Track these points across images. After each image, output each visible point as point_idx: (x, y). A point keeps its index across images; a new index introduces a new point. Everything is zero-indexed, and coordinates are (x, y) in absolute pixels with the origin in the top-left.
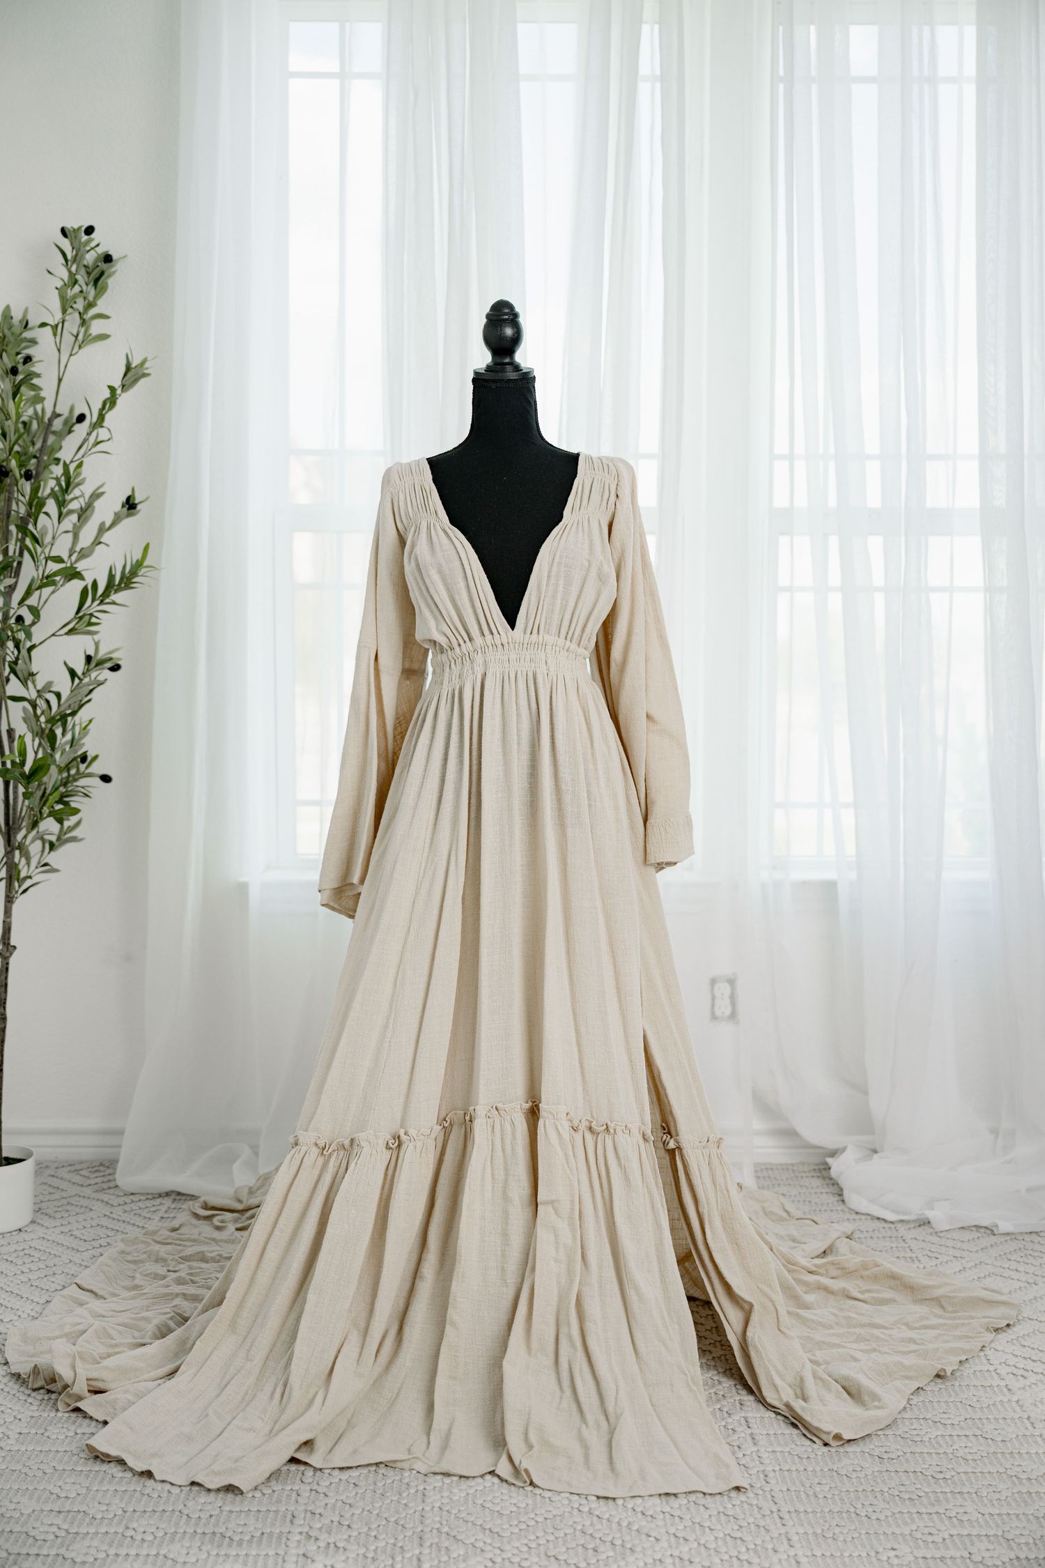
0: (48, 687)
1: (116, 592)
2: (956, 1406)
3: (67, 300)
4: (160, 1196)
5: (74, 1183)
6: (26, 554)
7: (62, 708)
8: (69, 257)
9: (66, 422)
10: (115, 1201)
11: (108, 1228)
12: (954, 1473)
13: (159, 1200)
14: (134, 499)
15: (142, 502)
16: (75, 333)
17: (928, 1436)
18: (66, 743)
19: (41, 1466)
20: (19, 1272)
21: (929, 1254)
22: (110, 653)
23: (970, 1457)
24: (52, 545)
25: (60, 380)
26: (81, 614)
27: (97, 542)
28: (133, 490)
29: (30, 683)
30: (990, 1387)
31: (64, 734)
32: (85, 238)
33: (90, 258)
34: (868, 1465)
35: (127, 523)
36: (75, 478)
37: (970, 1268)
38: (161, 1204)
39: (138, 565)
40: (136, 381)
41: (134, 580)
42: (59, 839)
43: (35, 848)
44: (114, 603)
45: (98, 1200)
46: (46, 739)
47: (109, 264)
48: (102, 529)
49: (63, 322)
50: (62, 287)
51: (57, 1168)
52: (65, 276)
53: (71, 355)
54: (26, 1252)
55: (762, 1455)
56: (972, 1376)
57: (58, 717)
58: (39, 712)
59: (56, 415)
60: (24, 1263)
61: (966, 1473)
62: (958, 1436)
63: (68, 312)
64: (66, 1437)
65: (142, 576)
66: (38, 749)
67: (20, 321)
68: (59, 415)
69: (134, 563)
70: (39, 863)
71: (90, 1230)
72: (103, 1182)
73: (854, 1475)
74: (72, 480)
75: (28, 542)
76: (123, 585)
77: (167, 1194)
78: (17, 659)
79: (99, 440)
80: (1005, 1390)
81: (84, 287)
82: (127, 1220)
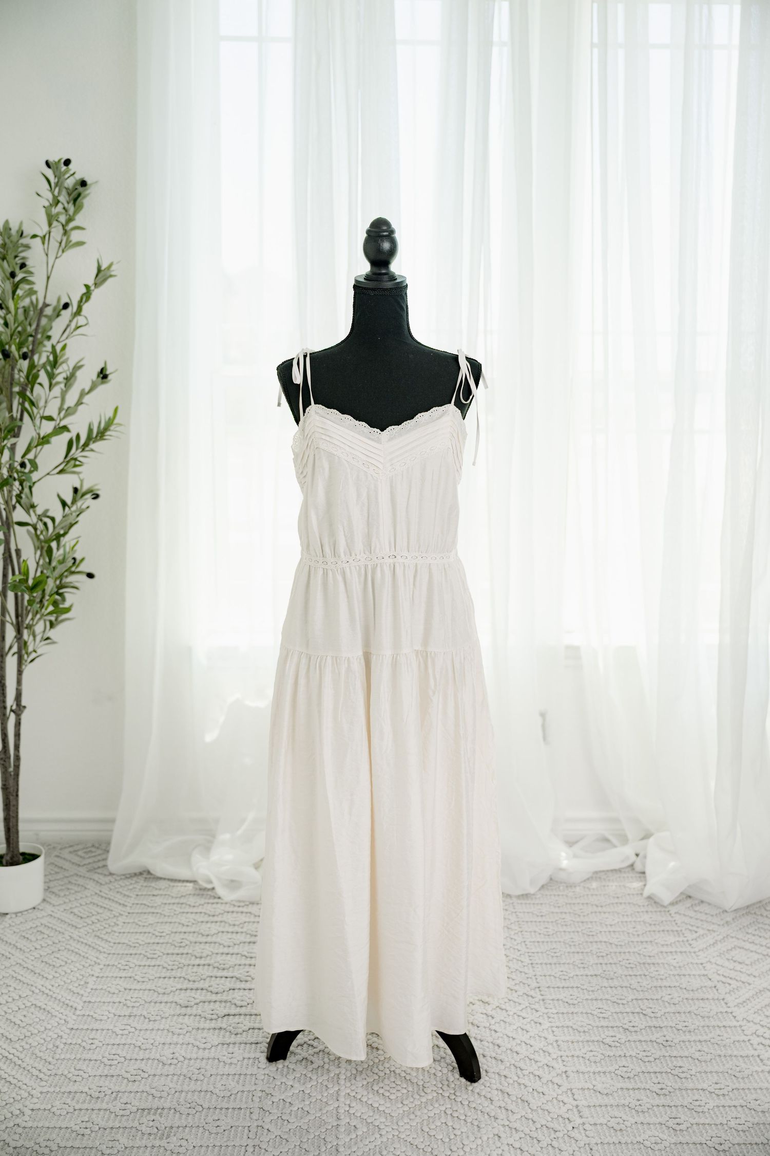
0: (45, 514)
1: (94, 442)
2: (724, 1076)
3: (52, 216)
4: (135, 874)
5: (73, 863)
6: (26, 415)
7: (57, 531)
8: (53, 180)
9: (54, 309)
10: (103, 879)
11: (98, 906)
12: (731, 1145)
13: (135, 879)
14: (106, 370)
15: (110, 374)
16: (59, 240)
17: (707, 1106)
18: (59, 556)
19: (48, 1143)
20: (33, 949)
21: (690, 928)
22: (92, 487)
23: (740, 1128)
24: (45, 407)
25: (48, 278)
26: (68, 459)
27: (80, 402)
28: (105, 363)
29: (31, 511)
30: (747, 1056)
31: (58, 549)
32: (64, 168)
33: (70, 182)
34: (665, 1137)
35: (102, 388)
36: (61, 357)
37: (720, 941)
38: (137, 882)
39: (110, 423)
40: (105, 280)
41: (108, 433)
42: (56, 620)
43: (39, 628)
44: (92, 450)
45: (91, 879)
46: (45, 553)
47: (84, 188)
48: (83, 394)
49: (50, 233)
50: (48, 206)
51: (61, 849)
52: (50, 196)
53: (56, 258)
54: (39, 929)
55: (587, 1129)
56: (732, 1045)
57: (54, 537)
58: (39, 532)
59: (46, 305)
60: (37, 940)
61: (739, 1144)
62: (730, 1107)
63: (53, 226)
64: (67, 1113)
65: (113, 431)
66: (39, 559)
67: (17, 232)
68: (48, 305)
69: (107, 419)
70: (42, 638)
71: (85, 908)
72: (94, 862)
73: (657, 1147)
74: (58, 358)
75: (27, 405)
76: (98, 438)
77: (141, 874)
78: (21, 492)
79: (79, 325)
80: (758, 1059)
81: (66, 205)
82: (112, 898)
